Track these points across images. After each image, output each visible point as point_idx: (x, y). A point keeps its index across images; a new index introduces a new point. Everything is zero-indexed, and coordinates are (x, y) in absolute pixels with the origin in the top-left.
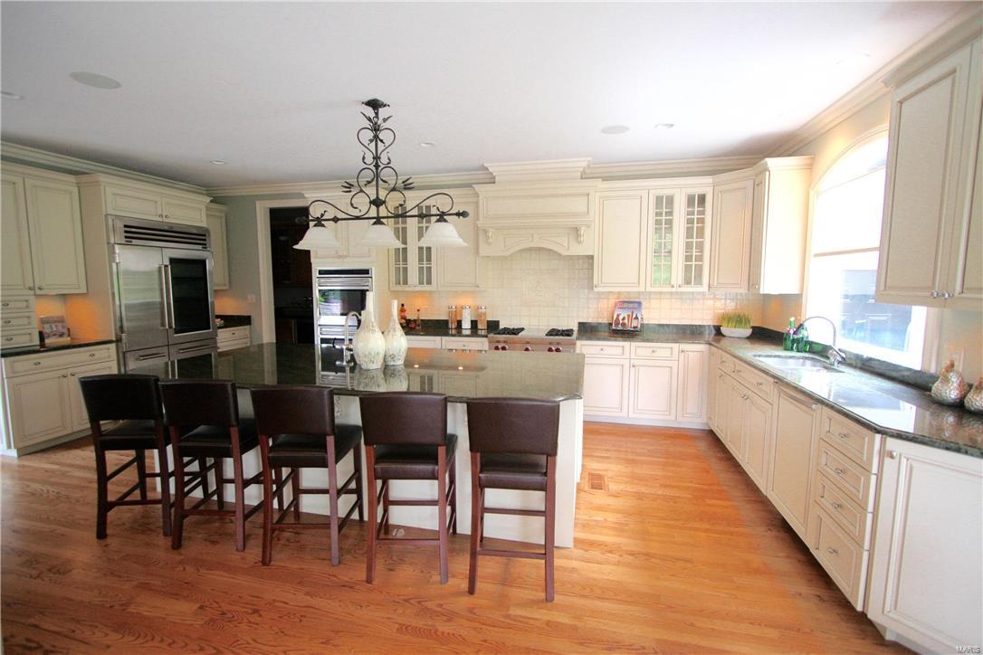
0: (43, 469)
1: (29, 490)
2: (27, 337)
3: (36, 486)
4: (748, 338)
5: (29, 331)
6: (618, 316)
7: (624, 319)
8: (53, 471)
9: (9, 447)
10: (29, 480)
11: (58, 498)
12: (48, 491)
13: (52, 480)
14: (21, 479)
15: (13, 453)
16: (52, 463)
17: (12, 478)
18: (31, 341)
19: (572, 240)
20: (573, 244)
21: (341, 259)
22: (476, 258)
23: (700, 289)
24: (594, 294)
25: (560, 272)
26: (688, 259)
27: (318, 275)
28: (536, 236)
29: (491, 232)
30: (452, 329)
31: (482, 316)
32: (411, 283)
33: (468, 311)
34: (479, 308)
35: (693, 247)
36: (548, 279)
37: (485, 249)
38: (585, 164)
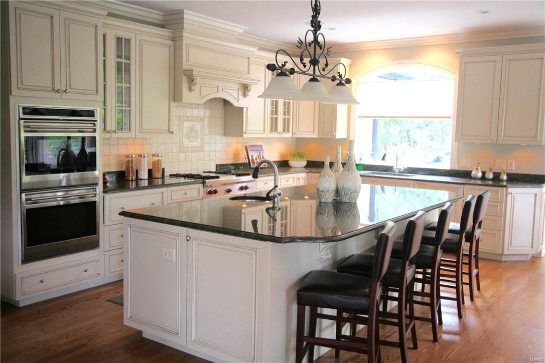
4: (304, 167)
6: (252, 156)
7: (256, 159)
19: (240, 93)
20: (241, 97)
21: (58, 95)
22: (169, 104)
23: (289, 135)
24: (224, 139)
25: (206, 121)
26: (284, 114)
27: (22, 116)
28: (220, 89)
29: (198, 80)
30: (132, 180)
31: (156, 164)
32: (108, 128)
33: (146, 159)
34: (154, 155)
35: (287, 105)
36: (198, 126)
37: (187, 96)
38: (242, 31)
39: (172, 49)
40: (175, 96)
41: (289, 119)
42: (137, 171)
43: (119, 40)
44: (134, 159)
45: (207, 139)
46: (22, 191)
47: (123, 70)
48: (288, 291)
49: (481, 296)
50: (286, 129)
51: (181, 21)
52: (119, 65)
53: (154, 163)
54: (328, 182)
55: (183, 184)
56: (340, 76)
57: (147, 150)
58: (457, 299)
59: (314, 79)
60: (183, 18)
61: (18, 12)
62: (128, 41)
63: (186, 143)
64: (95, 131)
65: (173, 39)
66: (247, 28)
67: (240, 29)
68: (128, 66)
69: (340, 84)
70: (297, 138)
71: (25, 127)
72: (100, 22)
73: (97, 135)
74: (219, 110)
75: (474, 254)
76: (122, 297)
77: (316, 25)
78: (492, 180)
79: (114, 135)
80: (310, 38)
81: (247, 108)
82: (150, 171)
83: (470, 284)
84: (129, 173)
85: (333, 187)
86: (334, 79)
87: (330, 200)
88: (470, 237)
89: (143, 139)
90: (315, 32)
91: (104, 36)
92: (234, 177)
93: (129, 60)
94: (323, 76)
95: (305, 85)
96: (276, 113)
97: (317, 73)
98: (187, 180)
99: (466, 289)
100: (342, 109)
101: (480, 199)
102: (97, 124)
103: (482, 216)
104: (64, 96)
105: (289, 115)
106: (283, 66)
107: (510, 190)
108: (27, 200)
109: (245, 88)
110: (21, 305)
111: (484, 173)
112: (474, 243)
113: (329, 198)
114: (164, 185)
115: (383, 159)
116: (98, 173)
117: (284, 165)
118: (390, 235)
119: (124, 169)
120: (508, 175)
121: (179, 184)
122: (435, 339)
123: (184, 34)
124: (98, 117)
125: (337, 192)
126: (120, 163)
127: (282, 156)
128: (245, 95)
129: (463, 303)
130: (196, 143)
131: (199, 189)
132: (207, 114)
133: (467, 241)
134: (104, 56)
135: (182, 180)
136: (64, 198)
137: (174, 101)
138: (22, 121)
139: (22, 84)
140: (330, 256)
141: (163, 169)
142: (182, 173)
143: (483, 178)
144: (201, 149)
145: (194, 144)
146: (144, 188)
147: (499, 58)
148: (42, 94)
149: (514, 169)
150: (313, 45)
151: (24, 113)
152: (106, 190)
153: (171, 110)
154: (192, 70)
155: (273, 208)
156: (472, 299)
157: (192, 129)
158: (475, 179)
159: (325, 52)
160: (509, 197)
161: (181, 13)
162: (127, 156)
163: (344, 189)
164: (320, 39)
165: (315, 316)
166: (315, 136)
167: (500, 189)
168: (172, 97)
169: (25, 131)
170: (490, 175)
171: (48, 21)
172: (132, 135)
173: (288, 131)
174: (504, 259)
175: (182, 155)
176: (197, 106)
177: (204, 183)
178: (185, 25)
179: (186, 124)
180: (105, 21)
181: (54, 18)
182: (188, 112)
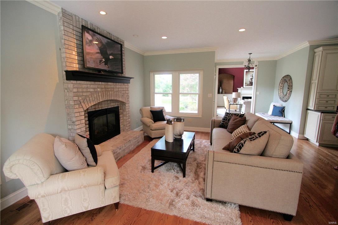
0: (325, 153)
1: (319, 157)
2: (332, 108)
3: (321, 157)
5: (334, 106)
8: (329, 155)
9: (317, 142)
10: (320, 154)
11: (328, 164)
12: (325, 161)
13: (328, 157)
14: (318, 153)
15: (318, 144)
16: (329, 152)
17: (315, 152)
18: (333, 109)
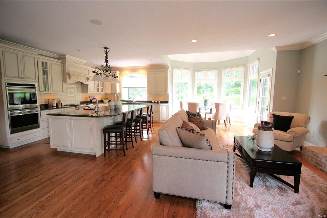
4: (108, 102)
19: (86, 80)
20: (87, 82)
21: (21, 79)
22: (62, 83)
23: (103, 93)
24: (82, 94)
25: (76, 88)
26: (101, 87)
27: (7, 86)
28: (80, 79)
29: (72, 76)
30: (50, 107)
31: (59, 102)
32: (41, 90)
33: (55, 100)
34: (58, 99)
35: (102, 84)
36: (73, 90)
37: (68, 81)
38: (86, 62)
39: (62, 66)
40: (64, 80)
41: (102, 88)
42: (52, 104)
43: (43, 63)
44: (51, 100)
45: (76, 94)
46: (8, 110)
47: (45, 73)
48: (101, 130)
49: (154, 130)
50: (102, 91)
51: (65, 58)
52: (43, 71)
53: (58, 102)
54: (113, 104)
55: (69, 107)
56: (115, 75)
57: (55, 97)
58: (147, 131)
59: (107, 76)
60: (66, 57)
61: (3, 52)
62: (46, 63)
63: (69, 95)
64: (36, 91)
65: (63, 63)
66: (87, 61)
67: (86, 61)
68: (47, 71)
69: (115, 77)
70: (106, 94)
71: (8, 89)
72: (36, 57)
73: (37, 92)
74: (80, 85)
75: (151, 120)
76: (50, 142)
77: (107, 61)
78: (157, 103)
79: (43, 93)
80: (105, 65)
81: (89, 85)
82: (57, 104)
83: (151, 127)
84: (49, 105)
85: (114, 105)
86: (113, 76)
87: (113, 108)
88: (150, 116)
89: (54, 94)
90: (107, 63)
91: (37, 61)
92: (86, 105)
93: (47, 69)
94: (110, 75)
95: (105, 77)
96: (98, 86)
97: (108, 74)
98: (70, 106)
99: (150, 129)
100: (118, 85)
101: (152, 106)
102: (37, 89)
103: (153, 110)
104: (23, 79)
105: (102, 87)
106: (98, 72)
107: (160, 105)
108: (10, 113)
109: (88, 79)
110: (11, 148)
111: (155, 101)
112: (151, 117)
113: (113, 107)
114: (62, 108)
115: (130, 99)
116: (37, 105)
117: (102, 102)
118: (126, 113)
119: (47, 103)
120: (160, 101)
121: (67, 107)
122: (141, 140)
123: (66, 62)
124: (37, 86)
125: (115, 106)
126: (46, 102)
127: (101, 99)
128: (88, 81)
129: (149, 132)
130: (73, 95)
131: (74, 109)
132: (76, 86)
133: (149, 117)
134: (38, 75)
135: (69, 106)
136: (24, 112)
137: (64, 82)
138: (7, 88)
139: (6, 75)
140: (113, 121)
141: (62, 103)
142: (68, 104)
143: (155, 102)
144: (75, 97)
145: (72, 96)
146: (55, 109)
147: (156, 72)
148: (15, 79)
149: (162, 100)
150: (106, 67)
151: (8, 85)
152: (41, 109)
153: (63, 85)
154: (70, 73)
155: (97, 111)
156: (151, 131)
157: (71, 91)
158: (153, 103)
159: (110, 69)
160: (160, 106)
161: (65, 55)
162: (48, 99)
163: (117, 105)
164: (108, 65)
165: (109, 137)
166: (111, 93)
167: (158, 105)
168: (63, 81)
169: (9, 91)
170: (156, 102)
171: (16, 55)
172: (50, 92)
173: (102, 92)
174: (160, 122)
175: (68, 99)
176: (72, 84)
177: (76, 107)
178: (66, 59)
179: (69, 90)
180: (37, 56)
181: (18, 55)
182: (69, 86)
